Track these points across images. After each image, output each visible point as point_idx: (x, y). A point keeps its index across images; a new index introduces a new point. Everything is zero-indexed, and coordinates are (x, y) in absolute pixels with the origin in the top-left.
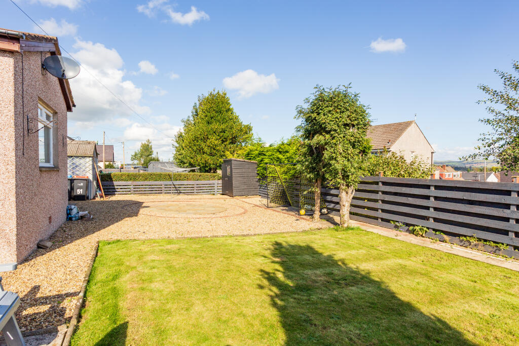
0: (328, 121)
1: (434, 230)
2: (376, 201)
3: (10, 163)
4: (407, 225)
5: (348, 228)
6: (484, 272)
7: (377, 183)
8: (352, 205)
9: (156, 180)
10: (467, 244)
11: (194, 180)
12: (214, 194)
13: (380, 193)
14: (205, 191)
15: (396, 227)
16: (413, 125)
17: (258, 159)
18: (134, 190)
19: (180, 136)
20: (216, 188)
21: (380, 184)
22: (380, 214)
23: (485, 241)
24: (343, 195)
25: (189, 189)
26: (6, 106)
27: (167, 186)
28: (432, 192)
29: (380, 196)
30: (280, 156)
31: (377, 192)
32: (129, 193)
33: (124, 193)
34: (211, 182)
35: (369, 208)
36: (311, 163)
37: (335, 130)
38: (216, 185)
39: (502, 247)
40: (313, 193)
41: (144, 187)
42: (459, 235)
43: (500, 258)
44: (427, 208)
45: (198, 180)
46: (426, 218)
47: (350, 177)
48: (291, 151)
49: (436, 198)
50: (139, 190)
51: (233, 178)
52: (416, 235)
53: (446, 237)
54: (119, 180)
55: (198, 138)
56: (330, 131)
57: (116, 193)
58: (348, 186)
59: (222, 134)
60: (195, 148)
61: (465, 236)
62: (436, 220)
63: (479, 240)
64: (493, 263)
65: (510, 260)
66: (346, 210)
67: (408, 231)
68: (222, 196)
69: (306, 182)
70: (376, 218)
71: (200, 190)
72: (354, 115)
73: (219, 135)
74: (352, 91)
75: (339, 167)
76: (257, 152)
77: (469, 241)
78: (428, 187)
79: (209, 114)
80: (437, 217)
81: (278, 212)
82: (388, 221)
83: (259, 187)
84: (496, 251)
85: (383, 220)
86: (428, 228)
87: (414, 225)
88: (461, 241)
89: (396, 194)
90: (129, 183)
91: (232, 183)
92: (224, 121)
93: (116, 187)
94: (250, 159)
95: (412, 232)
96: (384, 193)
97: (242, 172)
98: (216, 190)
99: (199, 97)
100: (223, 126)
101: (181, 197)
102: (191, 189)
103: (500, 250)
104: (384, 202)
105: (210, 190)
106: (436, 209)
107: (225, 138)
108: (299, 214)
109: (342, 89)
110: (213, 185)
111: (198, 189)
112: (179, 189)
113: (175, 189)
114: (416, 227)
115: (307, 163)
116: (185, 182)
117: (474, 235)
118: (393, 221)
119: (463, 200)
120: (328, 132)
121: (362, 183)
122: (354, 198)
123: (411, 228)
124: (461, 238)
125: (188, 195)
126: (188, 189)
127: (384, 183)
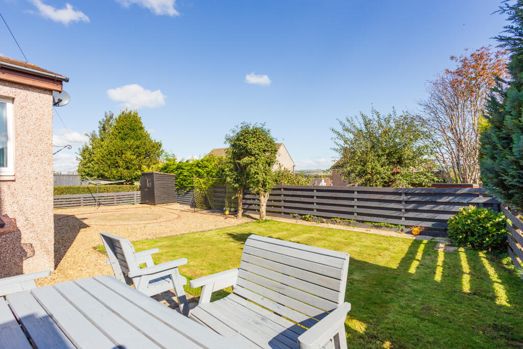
0: (253, 148)
1: (317, 216)
2: (280, 201)
3: (49, 183)
4: (301, 215)
5: (266, 221)
6: (348, 234)
7: (280, 189)
8: (267, 206)
9: (74, 194)
10: (335, 222)
11: (114, 191)
12: (134, 204)
13: (282, 196)
14: (125, 201)
15: (294, 217)
16: (282, 146)
17: (176, 172)
19: (86, 150)
20: (135, 198)
21: (282, 190)
22: (283, 210)
23: (344, 219)
24: (262, 198)
25: (109, 200)
26: (46, 136)
27: (86, 199)
28: (315, 193)
29: (282, 198)
30: (200, 170)
31: (280, 195)
34: (130, 193)
35: (274, 206)
36: (237, 176)
37: (258, 154)
38: (135, 196)
39: (352, 221)
40: (236, 198)
42: (331, 218)
43: (351, 227)
44: (313, 203)
45: (118, 192)
46: (312, 210)
47: (268, 185)
48: (210, 167)
49: (318, 197)
51: (155, 190)
52: (307, 221)
53: (324, 220)
55: (112, 153)
56: (255, 155)
58: (265, 192)
59: (136, 150)
60: (109, 162)
61: (334, 218)
62: (318, 210)
63: (341, 219)
64: (350, 230)
65: (356, 228)
66: (263, 209)
67: (302, 219)
68: (140, 205)
69: (231, 190)
70: (281, 213)
71: (120, 200)
72: (269, 144)
73: (133, 151)
74: (266, 128)
75: (261, 179)
76: (175, 167)
77: (336, 221)
78: (312, 190)
79: (122, 131)
80: (318, 208)
81: (205, 214)
82: (288, 214)
83: (177, 196)
84: (349, 224)
85: (285, 213)
86: (314, 216)
87: (305, 215)
88: (332, 221)
89: (293, 196)
91: (154, 193)
92: (138, 138)
94: (167, 172)
95: (304, 219)
96: (285, 195)
97: (163, 184)
98: (135, 200)
99: (106, 113)
100: (138, 143)
101: (102, 208)
102: (111, 200)
103: (350, 223)
104: (285, 201)
105: (130, 200)
106: (317, 204)
107: (139, 154)
108: (225, 214)
109: (259, 126)
110: (132, 196)
111: (118, 200)
112: (98, 201)
113: (94, 201)
114: (306, 216)
115: (234, 177)
116: (105, 194)
117: (339, 217)
118: (292, 213)
119: (332, 197)
120: (254, 155)
121: (273, 189)
122: (268, 200)
123: (304, 216)
124: (332, 219)
125: (108, 206)
126: (107, 200)
127: (285, 189)
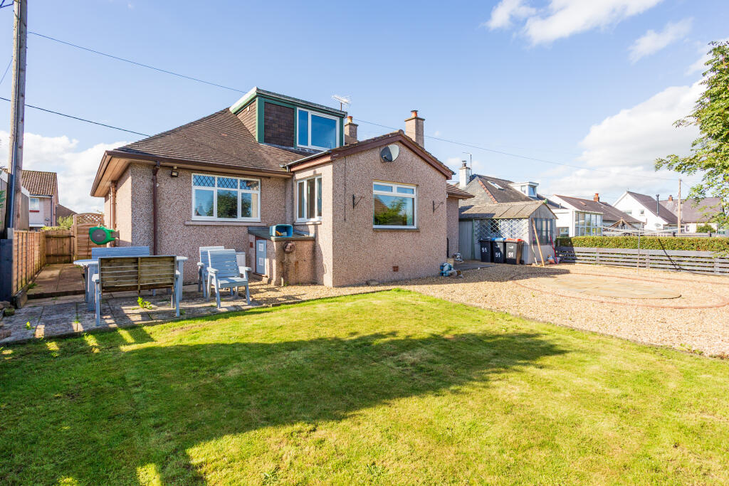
18: (601, 259)
32: (594, 262)
33: (587, 262)
41: (615, 256)
50: (607, 259)
54: (582, 245)
57: (576, 261)
90: (594, 249)
93: (576, 254)
102: (707, 264)
112: (677, 263)
113: (670, 262)
